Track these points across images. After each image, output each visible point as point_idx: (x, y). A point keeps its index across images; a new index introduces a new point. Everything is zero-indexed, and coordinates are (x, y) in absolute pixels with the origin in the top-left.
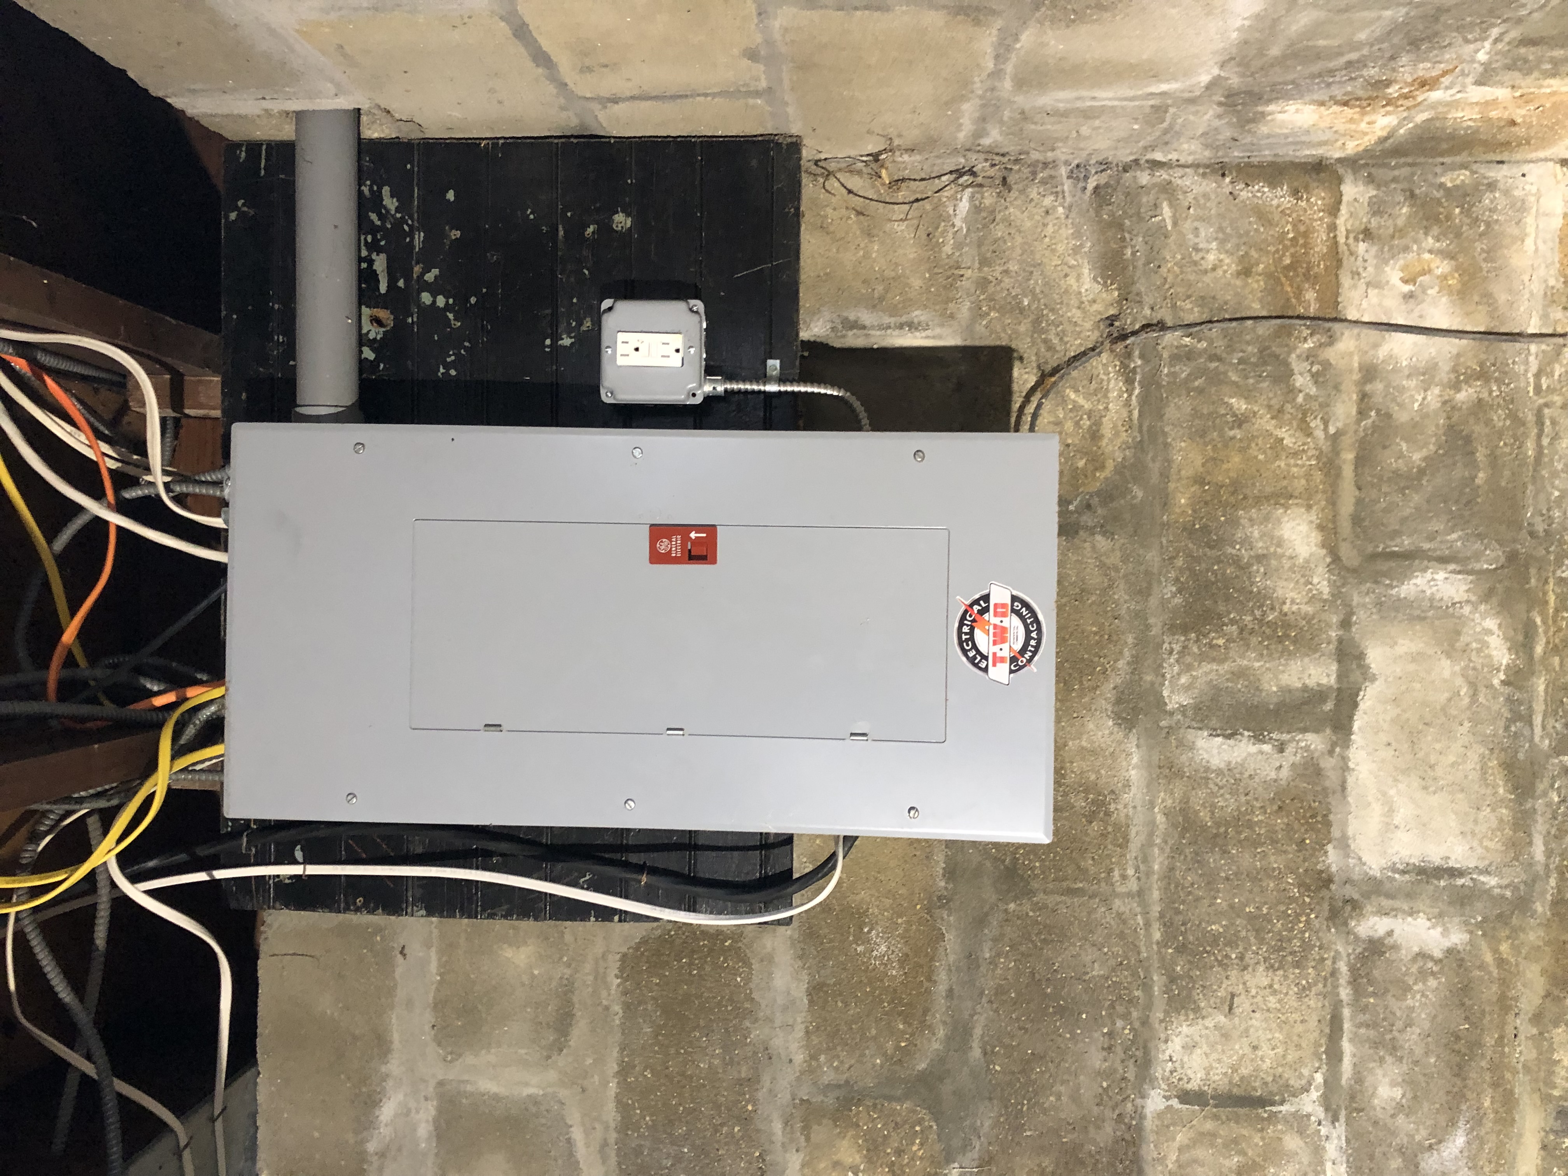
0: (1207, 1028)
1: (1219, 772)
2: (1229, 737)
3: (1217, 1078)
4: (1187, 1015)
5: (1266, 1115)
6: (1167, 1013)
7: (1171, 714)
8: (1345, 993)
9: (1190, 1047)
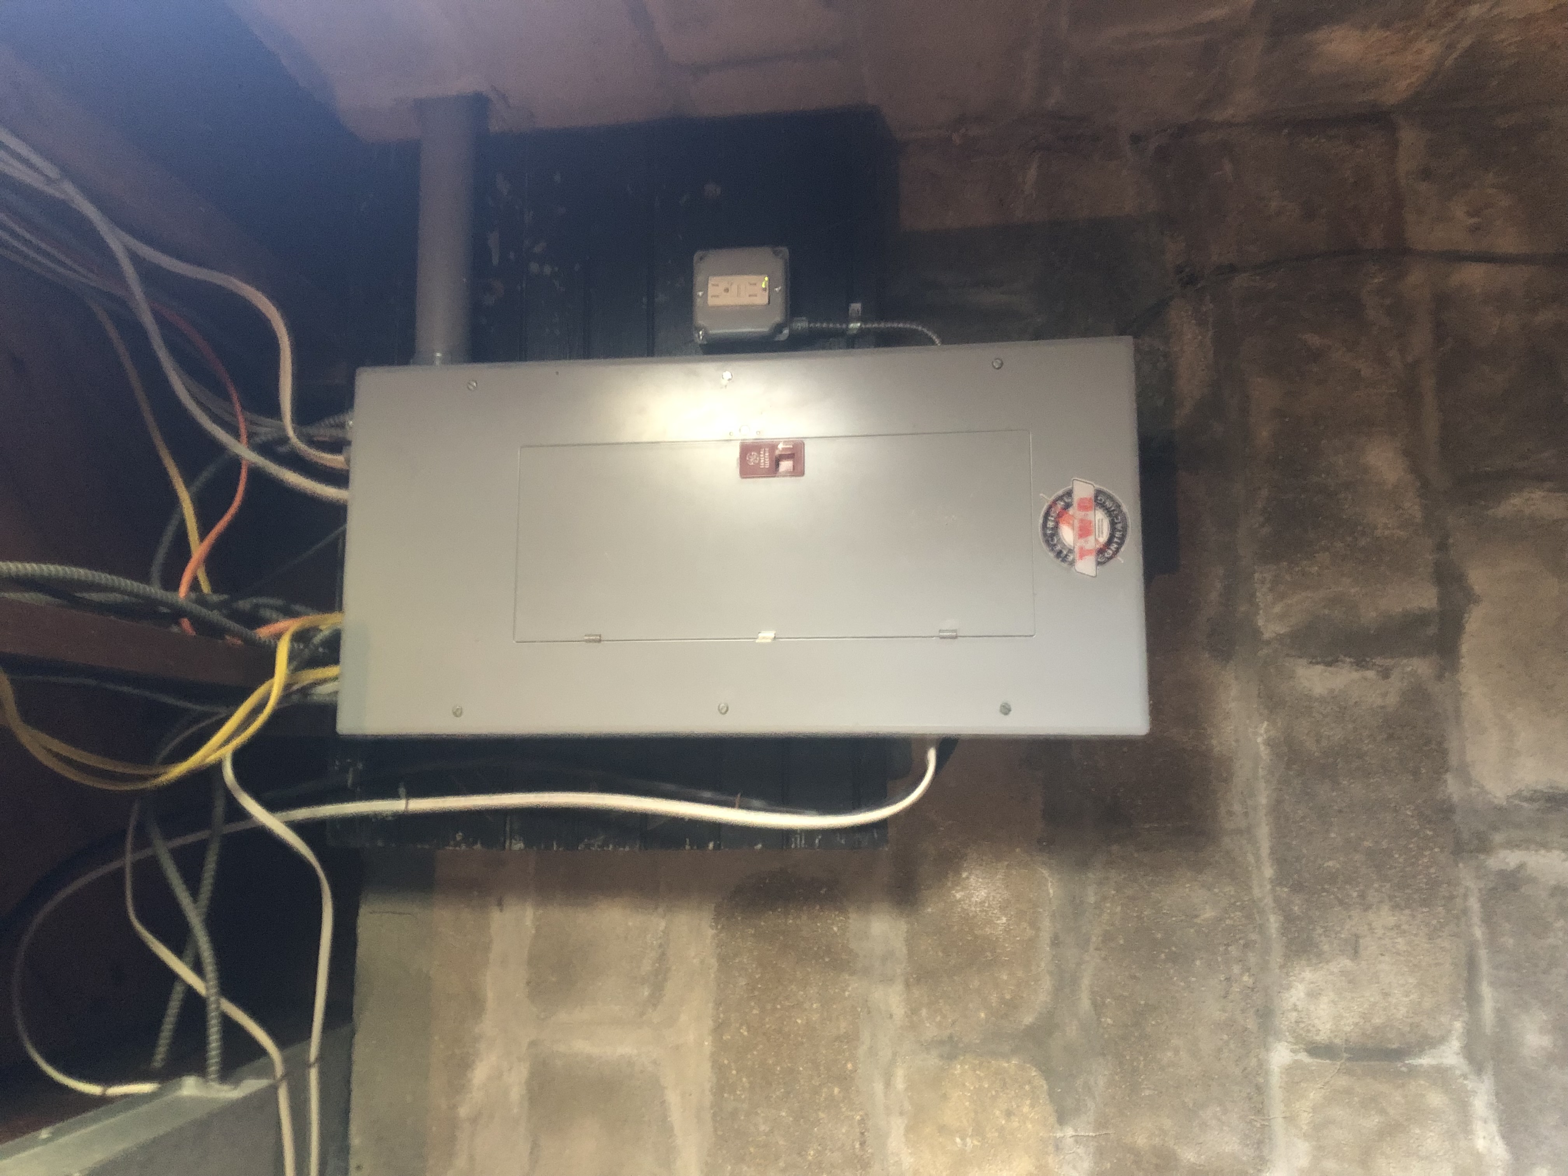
0: (1332, 973)
1: (1322, 700)
2: (1329, 664)
3: (1348, 1029)
4: (1309, 960)
5: (1404, 1069)
6: (1287, 957)
7: (1268, 643)
8: (1478, 933)
9: (1313, 995)
